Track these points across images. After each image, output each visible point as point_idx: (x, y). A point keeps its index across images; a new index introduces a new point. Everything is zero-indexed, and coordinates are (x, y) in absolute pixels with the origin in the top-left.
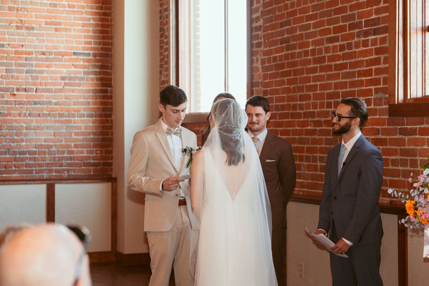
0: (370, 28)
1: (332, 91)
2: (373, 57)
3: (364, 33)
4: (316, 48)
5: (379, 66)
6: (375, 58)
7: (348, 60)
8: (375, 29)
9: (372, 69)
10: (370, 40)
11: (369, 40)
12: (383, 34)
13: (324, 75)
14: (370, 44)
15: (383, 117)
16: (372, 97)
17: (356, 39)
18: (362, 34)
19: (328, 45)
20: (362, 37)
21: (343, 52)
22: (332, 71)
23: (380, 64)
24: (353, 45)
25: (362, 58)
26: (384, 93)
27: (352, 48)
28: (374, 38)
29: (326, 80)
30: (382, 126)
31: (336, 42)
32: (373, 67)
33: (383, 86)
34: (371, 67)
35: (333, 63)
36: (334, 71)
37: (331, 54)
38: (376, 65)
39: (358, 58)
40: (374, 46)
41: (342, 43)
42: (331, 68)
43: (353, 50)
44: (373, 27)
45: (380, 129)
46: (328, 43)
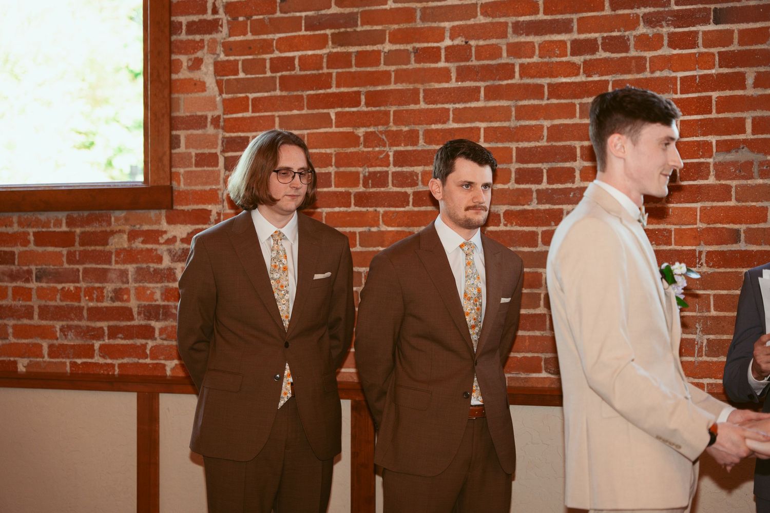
0: (701, 6)
1: (544, 143)
2: (713, 71)
3: (675, 16)
4: (473, 43)
5: (740, 92)
6: (721, 75)
7: (610, 76)
8: (720, 9)
9: (710, 97)
10: (701, 33)
11: (696, 33)
12: (754, 21)
13: (508, 106)
14: (700, 41)
15: (754, 204)
16: (711, 160)
17: (642, 30)
18: (668, 18)
19: (523, 39)
20: (668, 25)
21: (588, 57)
22: (542, 99)
23: (744, 87)
24: (632, 42)
25: (666, 73)
26: (759, 152)
27: (627, 50)
28: (717, 31)
29: (518, 118)
30: (751, 223)
31: (559, 33)
32: (715, 95)
33: (756, 137)
34: (704, 94)
35: (545, 81)
36: (548, 99)
37: (535, 59)
38: (723, 90)
39: (652, 72)
40: (715, 46)
41: (583, 36)
42: (536, 92)
43: (633, 53)
44: (713, 6)
45: (742, 231)
46: (521, 34)
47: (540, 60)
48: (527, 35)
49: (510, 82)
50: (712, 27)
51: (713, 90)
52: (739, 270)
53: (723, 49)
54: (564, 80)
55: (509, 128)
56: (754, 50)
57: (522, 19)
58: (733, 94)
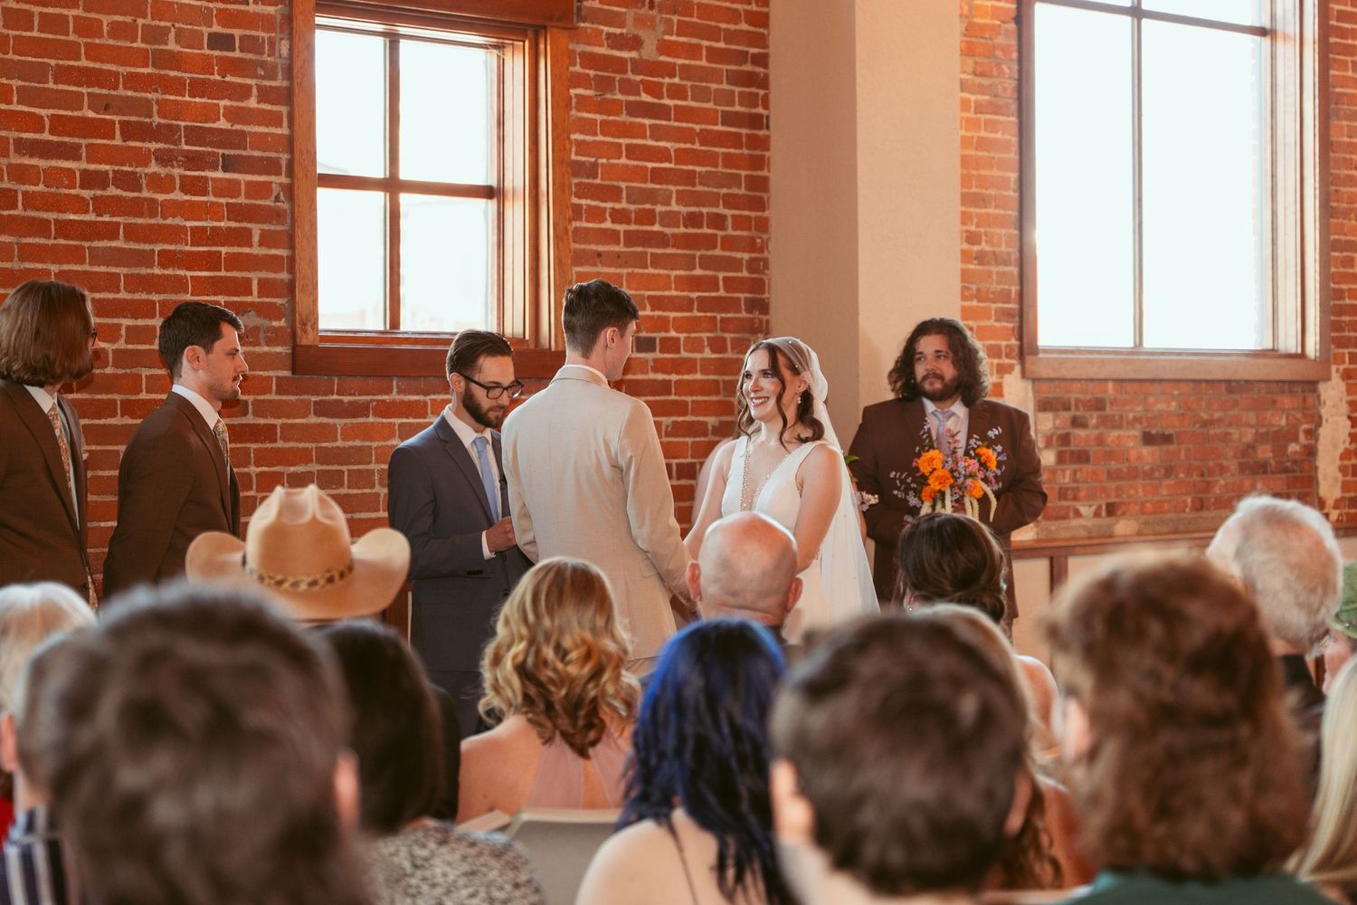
0: (210, 149)
2: (222, 224)
3: (186, 157)
5: (246, 250)
6: (229, 229)
7: (123, 218)
8: (229, 157)
9: (221, 253)
10: (211, 180)
11: (206, 178)
12: (260, 173)
14: (210, 189)
15: (261, 373)
17: (154, 168)
18: (180, 158)
19: (27, 161)
20: (179, 166)
21: (99, 193)
22: (49, 238)
23: (250, 245)
24: (144, 182)
25: (178, 221)
26: (265, 317)
27: (140, 190)
28: (226, 179)
29: (22, 259)
30: (258, 394)
31: (67, 159)
32: (224, 250)
33: (261, 300)
34: (214, 249)
35: (51, 216)
36: (55, 238)
37: (41, 188)
38: (232, 246)
39: (165, 218)
40: (224, 196)
41: (92, 167)
42: (41, 227)
43: (146, 194)
44: (221, 151)
45: (250, 404)
46: (24, 155)
47: (46, 189)
48: (32, 156)
49: (12, 212)
50: (219, 174)
51: (223, 246)
52: (248, 445)
53: (231, 201)
54: (72, 217)
55: (12, 270)
56: (260, 206)
57: (25, 135)
58: (240, 251)
